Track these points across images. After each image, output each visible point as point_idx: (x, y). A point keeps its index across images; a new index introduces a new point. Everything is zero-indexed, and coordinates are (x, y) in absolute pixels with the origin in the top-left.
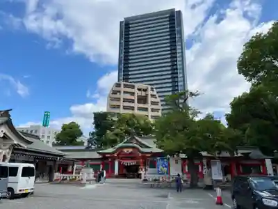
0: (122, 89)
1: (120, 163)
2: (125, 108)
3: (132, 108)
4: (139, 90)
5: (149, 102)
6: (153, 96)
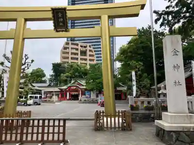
0: (70, 46)
1: (70, 94)
2: (72, 58)
3: (77, 59)
4: (81, 46)
5: (88, 55)
6: (90, 51)
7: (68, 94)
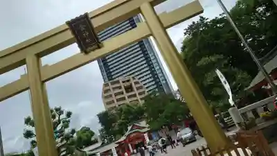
0: (111, 87)
2: (118, 100)
3: (124, 99)
4: (124, 82)
5: (135, 89)
6: (136, 83)
7: (130, 145)
